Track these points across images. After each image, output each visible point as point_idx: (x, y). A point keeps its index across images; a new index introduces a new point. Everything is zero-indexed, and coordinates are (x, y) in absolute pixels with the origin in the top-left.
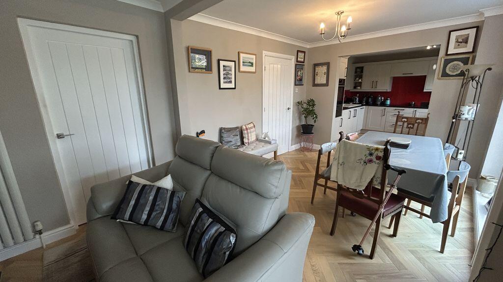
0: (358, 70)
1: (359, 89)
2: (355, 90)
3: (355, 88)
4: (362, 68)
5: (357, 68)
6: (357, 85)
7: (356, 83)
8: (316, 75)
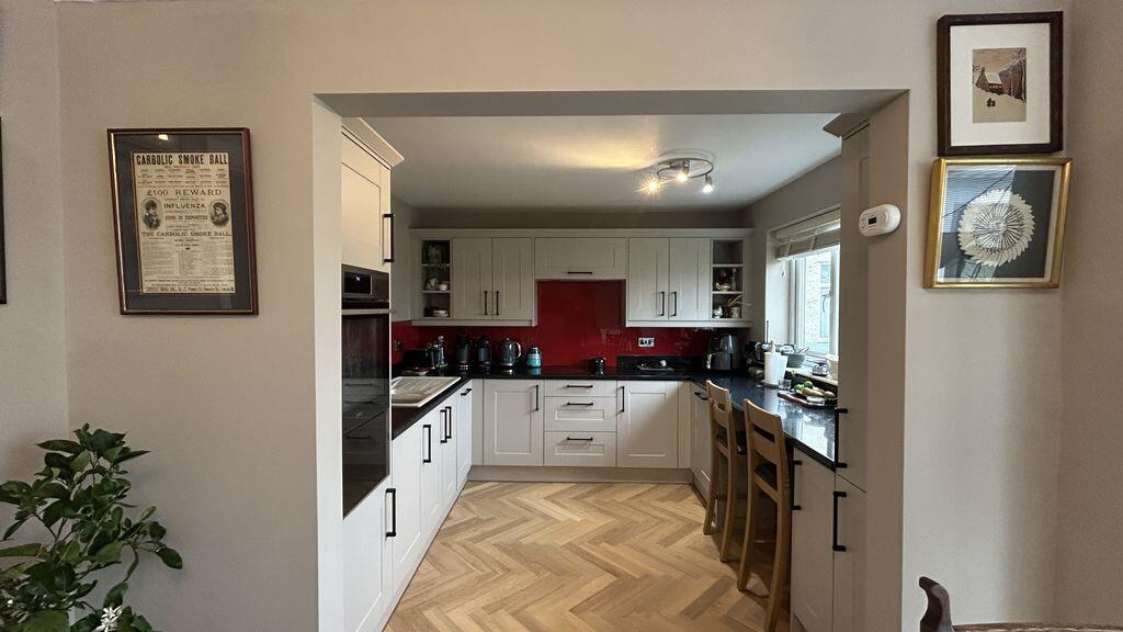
0: (433, 251)
1: (441, 319)
2: (429, 322)
3: (428, 312)
4: (445, 246)
5: (427, 245)
6: (434, 304)
7: (428, 297)
8: (142, 227)
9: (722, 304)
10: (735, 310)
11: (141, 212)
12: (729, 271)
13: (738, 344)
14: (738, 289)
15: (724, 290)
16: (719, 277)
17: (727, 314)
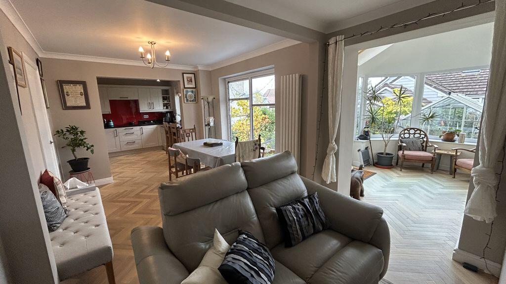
8: (66, 96)
9: (165, 105)
10: (169, 107)
11: (65, 93)
12: (166, 97)
13: (171, 115)
14: (169, 101)
15: (166, 102)
16: (164, 99)
17: (167, 108)
